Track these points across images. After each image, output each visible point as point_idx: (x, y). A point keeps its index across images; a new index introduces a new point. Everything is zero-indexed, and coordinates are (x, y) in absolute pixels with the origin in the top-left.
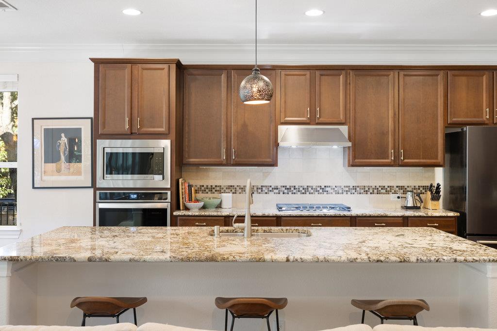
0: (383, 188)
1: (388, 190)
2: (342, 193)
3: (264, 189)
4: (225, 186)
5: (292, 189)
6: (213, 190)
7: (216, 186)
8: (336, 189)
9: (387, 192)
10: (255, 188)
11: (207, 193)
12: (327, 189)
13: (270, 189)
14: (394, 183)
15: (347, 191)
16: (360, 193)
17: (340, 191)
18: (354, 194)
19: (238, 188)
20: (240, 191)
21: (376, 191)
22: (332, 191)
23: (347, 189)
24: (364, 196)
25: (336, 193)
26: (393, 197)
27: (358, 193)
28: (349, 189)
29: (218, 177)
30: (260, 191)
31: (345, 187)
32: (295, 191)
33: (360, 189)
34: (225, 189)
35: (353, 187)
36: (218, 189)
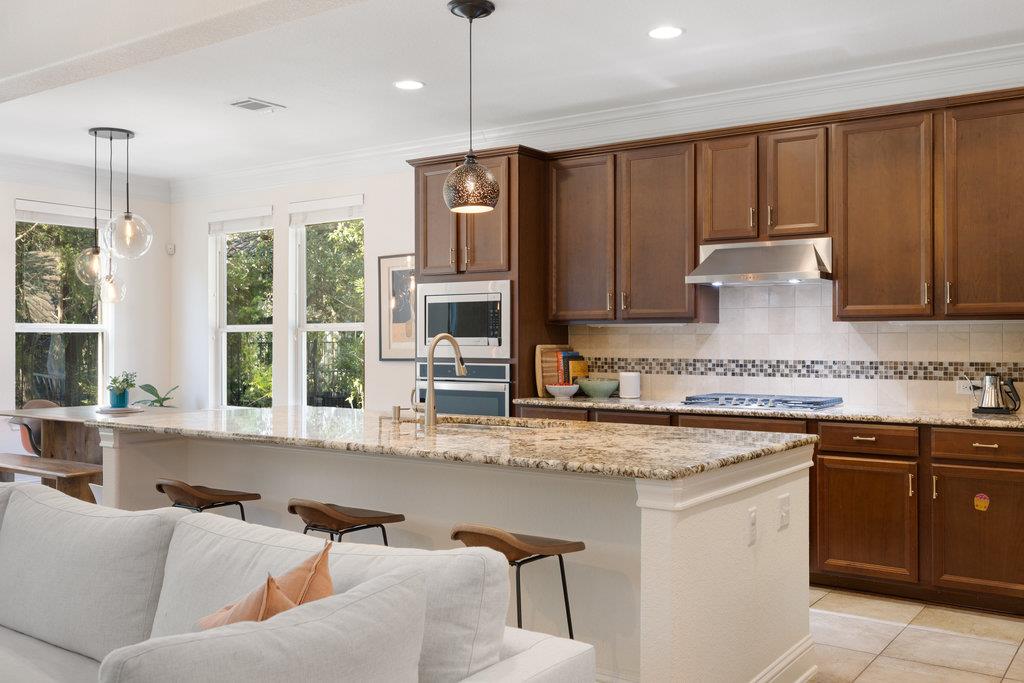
0: (938, 366)
1: (950, 371)
2: (848, 376)
3: (698, 365)
4: (633, 360)
5: (749, 366)
6: (616, 367)
7: (619, 359)
8: (835, 367)
9: (948, 376)
10: (683, 364)
11: (606, 371)
12: (817, 367)
13: (710, 365)
14: (964, 357)
15: (857, 372)
16: (886, 377)
17: (844, 373)
18: (872, 378)
19: (654, 364)
20: (658, 368)
21: (921, 373)
22: (826, 372)
23: (858, 368)
24: (894, 383)
25: (835, 377)
26: (961, 386)
27: (881, 378)
28: (862, 368)
29: (622, 342)
30: (691, 369)
31: (853, 363)
32: (753, 370)
33: (886, 367)
34: (633, 364)
35: (871, 363)
36: (622, 364)
